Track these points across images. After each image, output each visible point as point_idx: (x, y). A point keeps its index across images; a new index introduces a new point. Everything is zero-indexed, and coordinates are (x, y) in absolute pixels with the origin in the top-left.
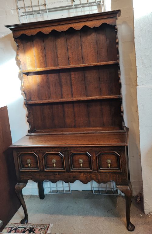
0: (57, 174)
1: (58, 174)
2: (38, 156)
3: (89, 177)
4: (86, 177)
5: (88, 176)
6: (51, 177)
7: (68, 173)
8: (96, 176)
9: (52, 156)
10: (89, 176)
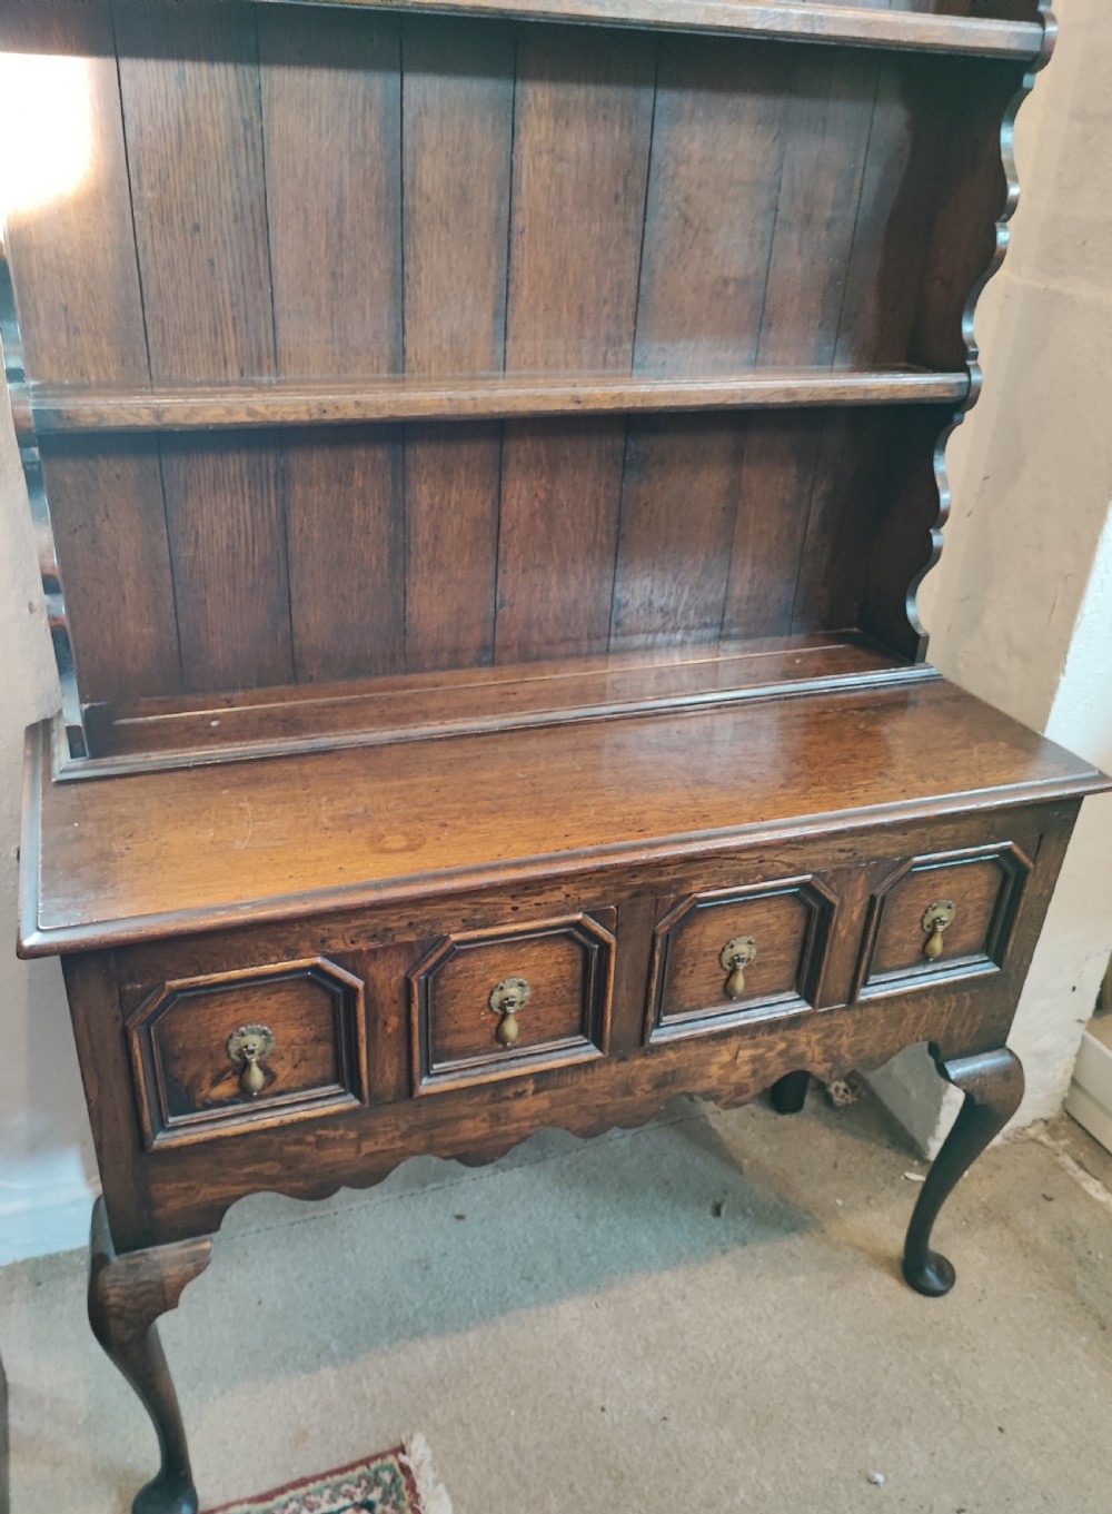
0: (519, 1095)
1: (536, 1092)
2: (359, 984)
3: (781, 1053)
4: (754, 1060)
5: (771, 1049)
6: (469, 1124)
7: (623, 1059)
8: (828, 1036)
9: (498, 957)
10: (782, 1046)
